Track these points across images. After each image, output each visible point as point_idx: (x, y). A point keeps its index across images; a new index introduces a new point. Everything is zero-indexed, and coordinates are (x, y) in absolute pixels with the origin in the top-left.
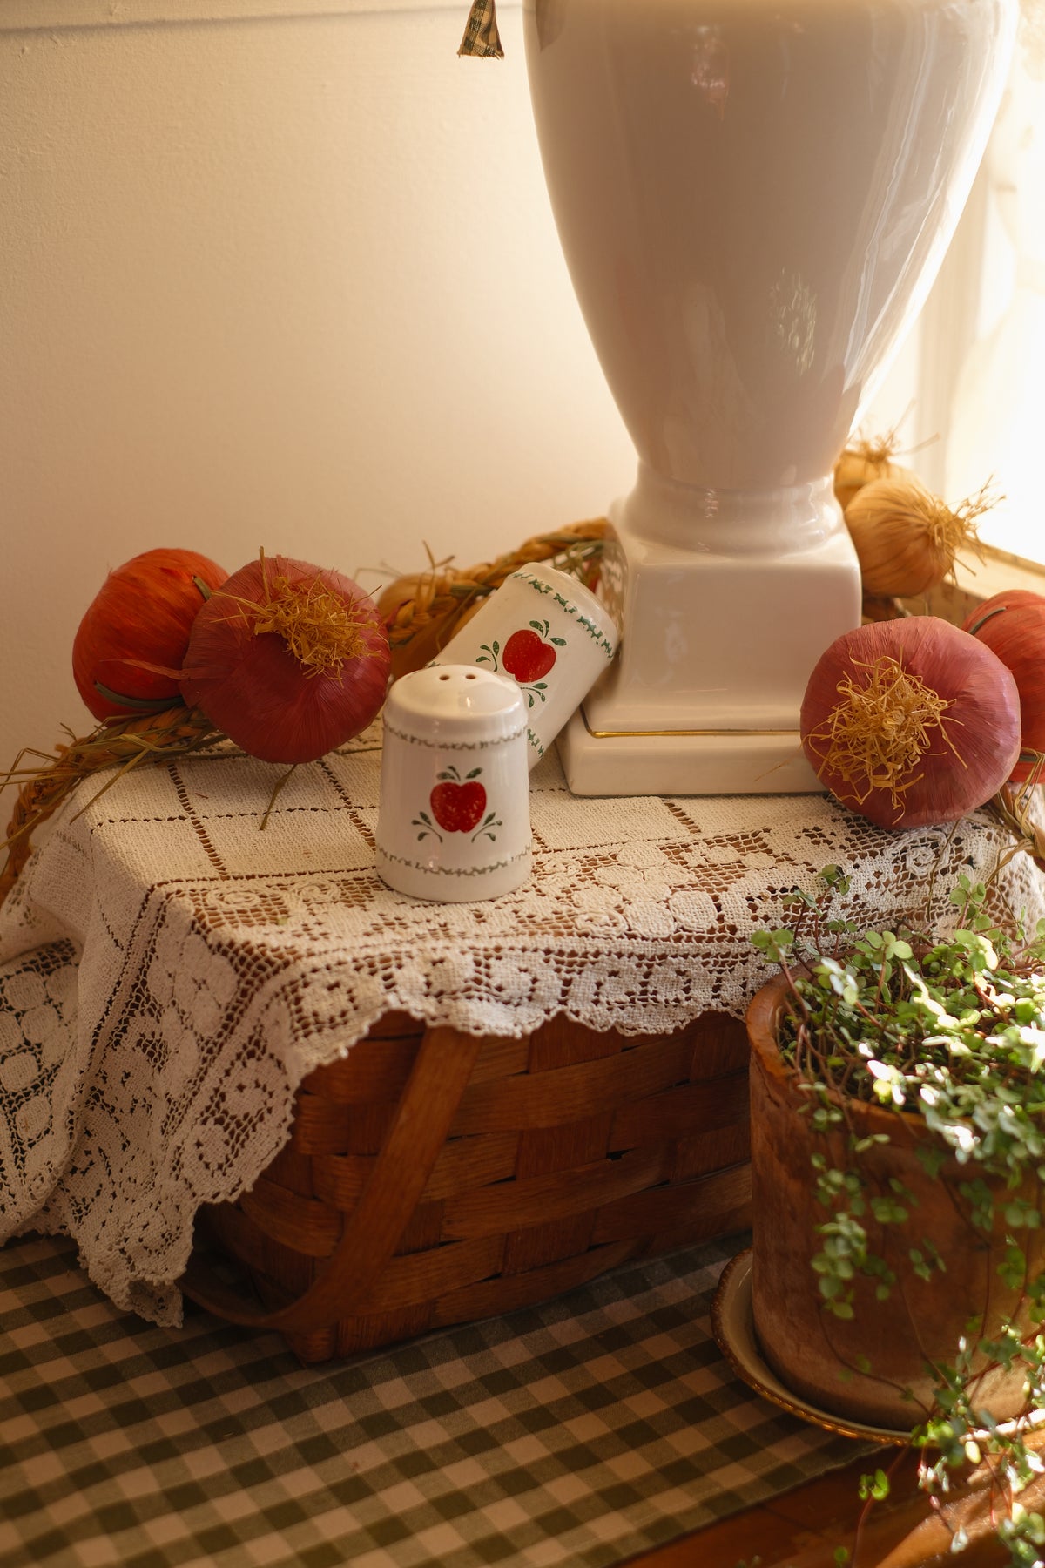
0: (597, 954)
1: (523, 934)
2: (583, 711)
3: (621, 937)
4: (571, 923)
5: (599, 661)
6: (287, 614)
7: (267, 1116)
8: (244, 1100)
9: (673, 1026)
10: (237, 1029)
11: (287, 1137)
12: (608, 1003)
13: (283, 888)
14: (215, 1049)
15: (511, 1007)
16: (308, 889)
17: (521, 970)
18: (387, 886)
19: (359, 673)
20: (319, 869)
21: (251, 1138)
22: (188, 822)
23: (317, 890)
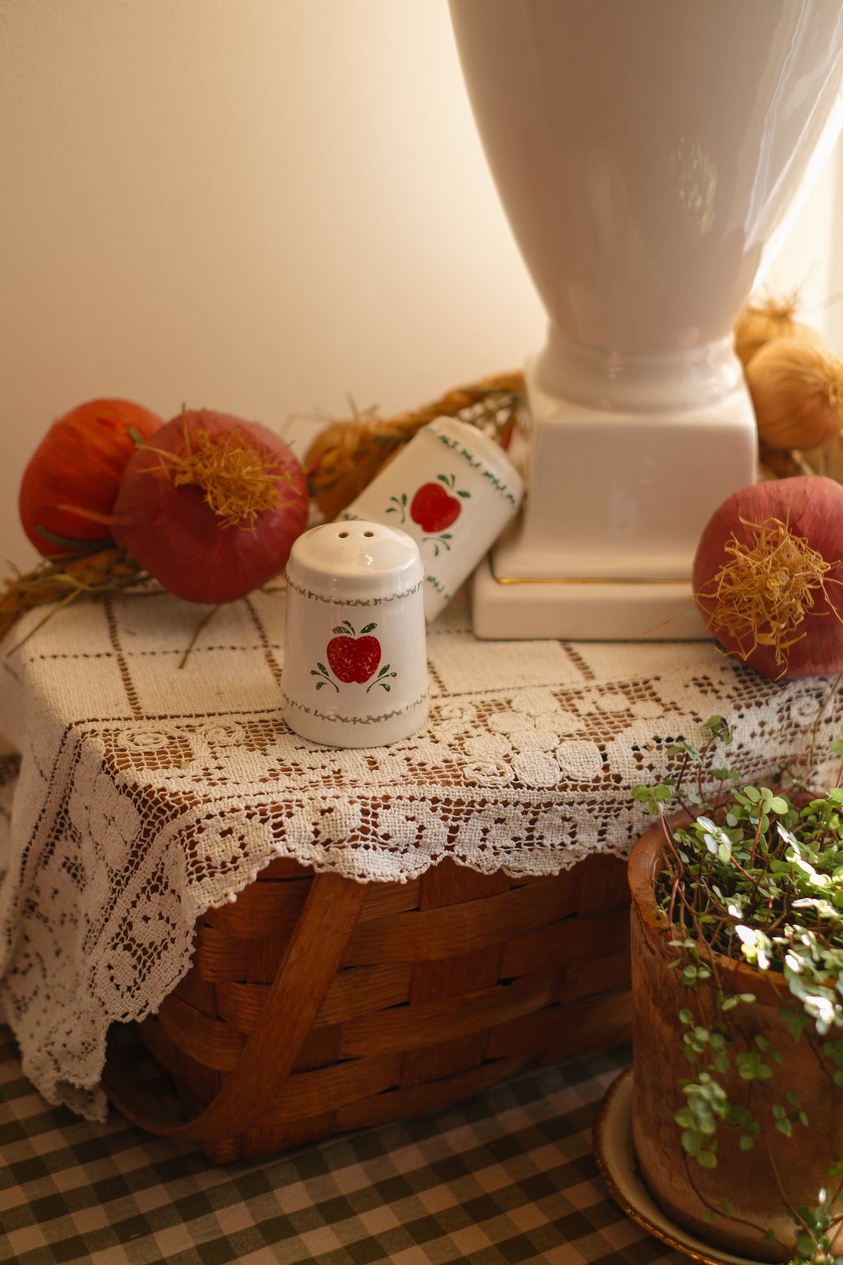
0: (483, 803)
1: (412, 783)
2: (490, 558)
3: (507, 786)
4: (459, 772)
5: (501, 514)
6: (205, 466)
7: (170, 945)
8: (149, 930)
9: (559, 868)
10: (142, 864)
11: (189, 965)
12: (494, 848)
13: (191, 729)
14: (123, 882)
15: (398, 853)
16: (214, 731)
17: (408, 819)
18: (290, 730)
19: (275, 523)
20: (228, 711)
21: (156, 965)
22: (113, 661)
23: (223, 732)
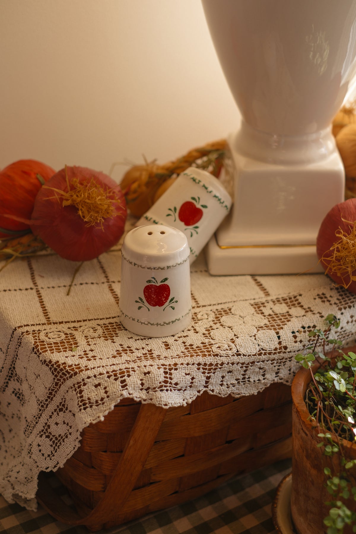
0: (222, 364)
1: (188, 356)
3: (234, 355)
4: (210, 349)
9: (257, 391)
12: (227, 384)
14: (45, 406)
15: (182, 391)
17: (186, 374)
